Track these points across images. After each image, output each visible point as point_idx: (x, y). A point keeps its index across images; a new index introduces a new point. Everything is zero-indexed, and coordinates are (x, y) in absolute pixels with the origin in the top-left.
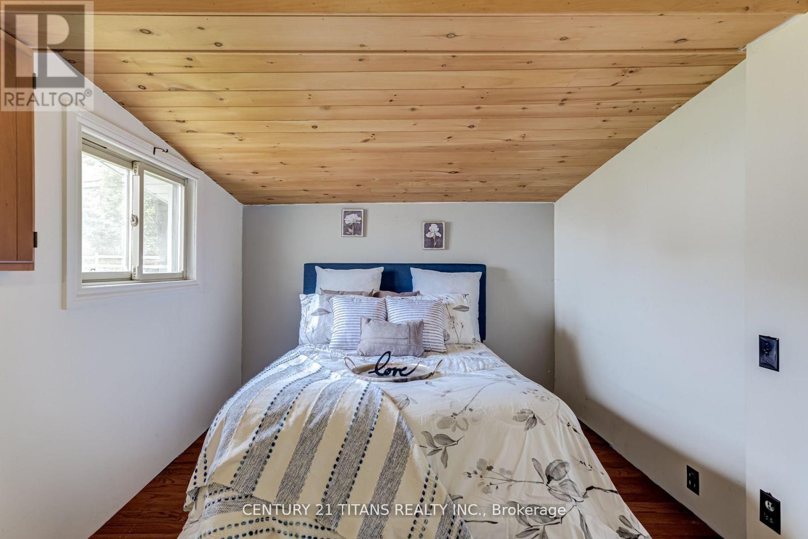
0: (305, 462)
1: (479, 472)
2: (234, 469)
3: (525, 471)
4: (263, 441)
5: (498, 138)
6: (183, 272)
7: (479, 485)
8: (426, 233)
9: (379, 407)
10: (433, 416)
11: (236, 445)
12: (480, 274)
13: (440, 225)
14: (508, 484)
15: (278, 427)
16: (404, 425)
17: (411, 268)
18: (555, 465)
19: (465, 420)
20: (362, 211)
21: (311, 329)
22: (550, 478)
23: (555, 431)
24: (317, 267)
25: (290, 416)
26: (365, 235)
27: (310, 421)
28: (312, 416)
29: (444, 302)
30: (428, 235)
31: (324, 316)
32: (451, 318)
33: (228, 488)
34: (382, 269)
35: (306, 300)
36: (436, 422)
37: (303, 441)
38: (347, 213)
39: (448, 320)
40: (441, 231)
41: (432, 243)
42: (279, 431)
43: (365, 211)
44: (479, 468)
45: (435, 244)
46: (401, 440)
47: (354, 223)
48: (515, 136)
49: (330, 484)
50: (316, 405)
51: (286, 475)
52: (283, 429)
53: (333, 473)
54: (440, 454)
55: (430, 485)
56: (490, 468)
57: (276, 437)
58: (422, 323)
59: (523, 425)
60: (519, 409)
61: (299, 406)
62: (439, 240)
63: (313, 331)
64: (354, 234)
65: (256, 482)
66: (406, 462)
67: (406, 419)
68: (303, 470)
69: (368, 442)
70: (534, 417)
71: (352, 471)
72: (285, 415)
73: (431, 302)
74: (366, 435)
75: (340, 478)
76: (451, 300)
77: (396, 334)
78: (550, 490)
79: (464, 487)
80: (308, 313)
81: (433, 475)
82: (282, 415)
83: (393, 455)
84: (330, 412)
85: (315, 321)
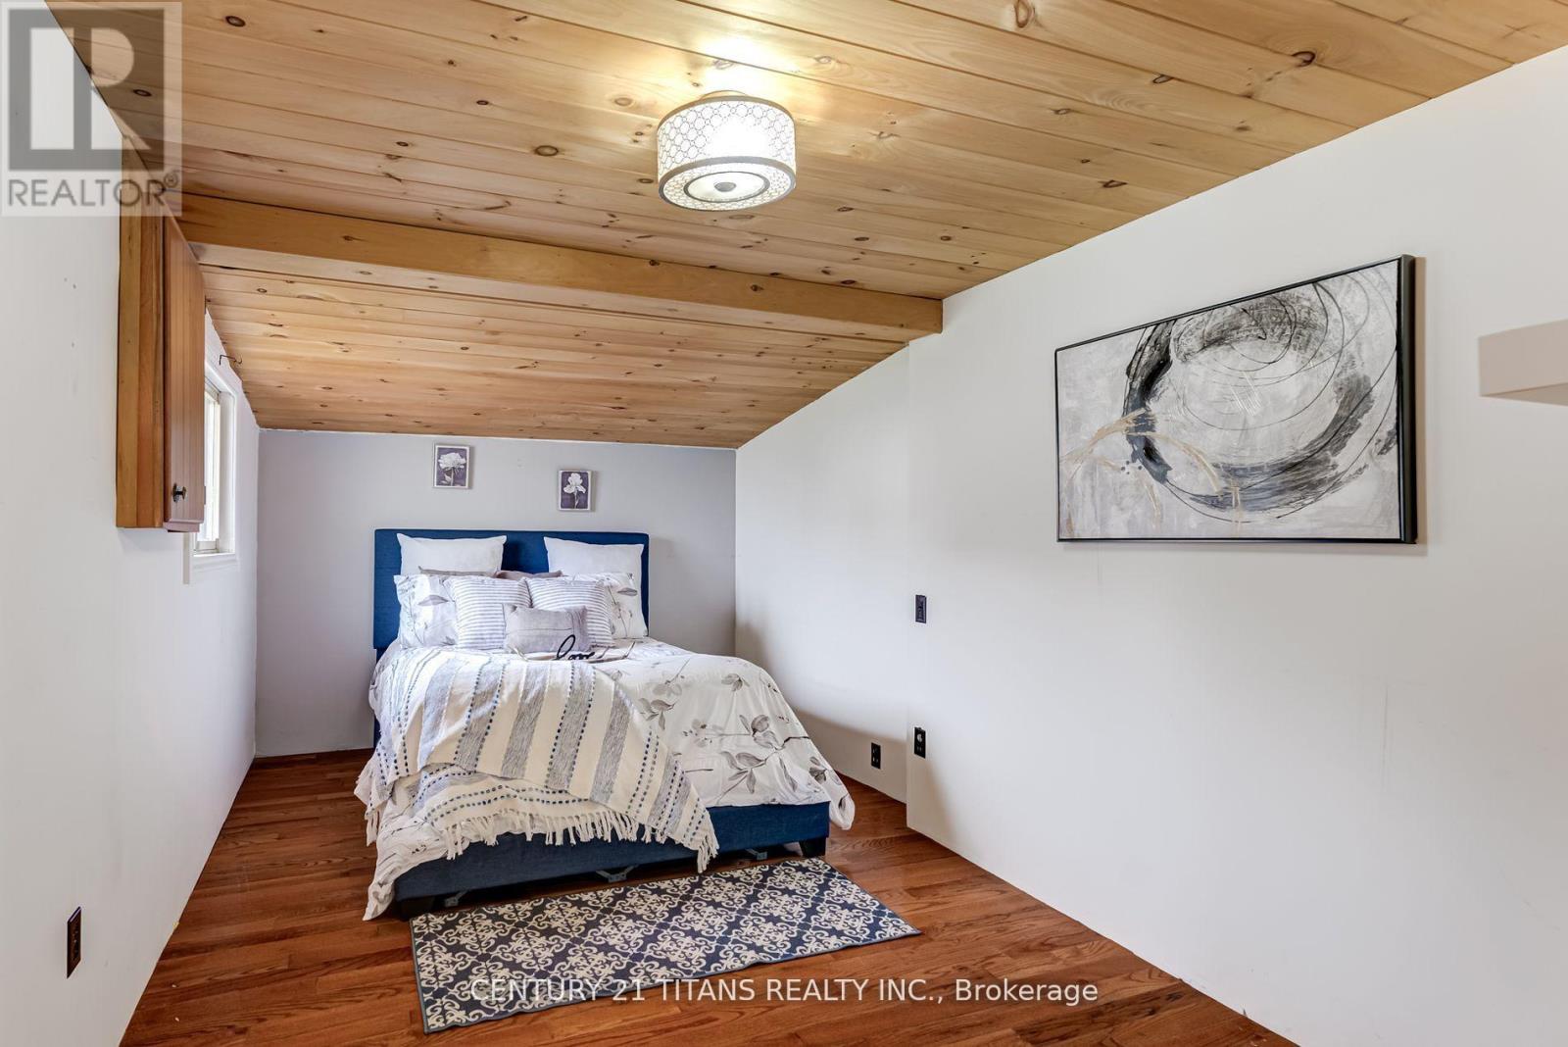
0: (526, 737)
1: (694, 731)
2: (453, 747)
3: (734, 726)
4: (480, 718)
5: (685, 378)
6: (217, 540)
7: (695, 742)
8: (563, 486)
9: (593, 680)
10: (648, 685)
11: (450, 725)
12: (641, 547)
13: (584, 475)
14: (720, 738)
15: (491, 704)
16: (621, 693)
17: (545, 538)
18: (759, 719)
19: (678, 686)
20: (467, 448)
21: (423, 626)
22: (755, 731)
23: (758, 690)
24: (400, 536)
25: (502, 694)
26: (470, 487)
27: (525, 696)
28: (526, 693)
29: (606, 583)
30: (566, 490)
31: (440, 605)
32: (616, 604)
33: (452, 765)
34: (503, 539)
35: (405, 584)
36: (651, 689)
37: (520, 716)
38: (442, 451)
39: (613, 608)
40: (585, 484)
41: (571, 502)
42: (495, 707)
43: (472, 449)
44: (695, 728)
45: (577, 503)
46: (620, 708)
47: (454, 468)
48: (704, 377)
49: (555, 754)
50: (526, 683)
51: (508, 749)
52: (498, 706)
53: (555, 744)
54: (657, 718)
55: (652, 745)
56: (704, 727)
57: (493, 714)
58: (584, 610)
59: (730, 687)
60: (727, 674)
61: (508, 683)
62: (582, 497)
63: (426, 628)
64: (454, 485)
65: (477, 759)
66: (626, 726)
67: (623, 688)
68: (525, 743)
69: (588, 712)
70: (740, 680)
71: (574, 741)
72: (497, 693)
73: (590, 583)
74: (585, 707)
75: (563, 749)
76: (613, 581)
77: (556, 624)
78: (755, 739)
79: (682, 745)
80: (413, 602)
81: (654, 736)
82: (492, 693)
83: (613, 721)
84: (544, 687)
85: (427, 614)
